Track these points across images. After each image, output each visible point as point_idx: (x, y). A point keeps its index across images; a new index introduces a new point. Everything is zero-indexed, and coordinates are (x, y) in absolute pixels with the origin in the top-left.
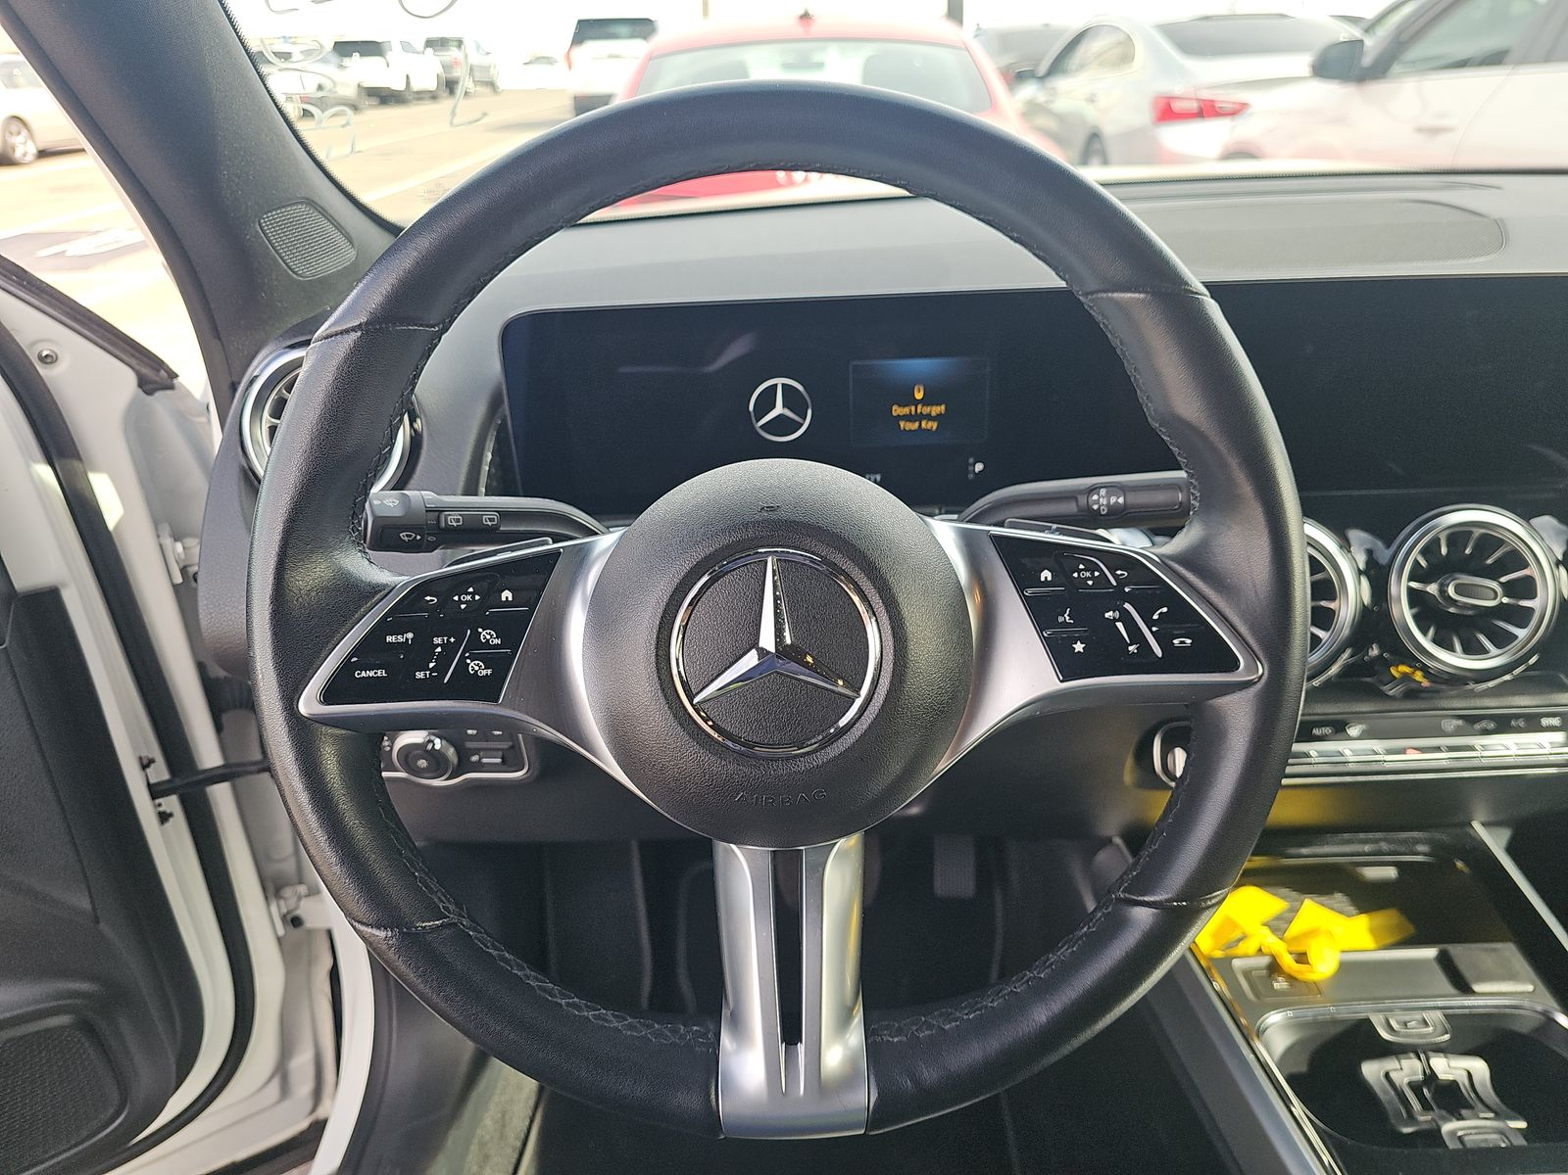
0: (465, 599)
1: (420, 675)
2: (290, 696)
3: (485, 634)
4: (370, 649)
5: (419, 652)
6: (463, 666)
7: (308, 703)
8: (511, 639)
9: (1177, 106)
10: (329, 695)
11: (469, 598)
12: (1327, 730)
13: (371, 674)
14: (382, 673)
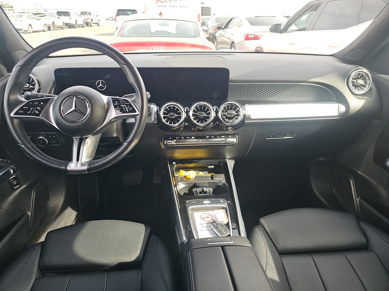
0: (35, 103)
1: (28, 112)
2: (9, 114)
3: (38, 108)
4: (21, 109)
5: (29, 109)
6: (34, 111)
7: (12, 115)
8: (42, 109)
9: (249, 36)
10: (15, 114)
11: (36, 103)
12: (189, 138)
13: (21, 112)
14: (23, 112)
